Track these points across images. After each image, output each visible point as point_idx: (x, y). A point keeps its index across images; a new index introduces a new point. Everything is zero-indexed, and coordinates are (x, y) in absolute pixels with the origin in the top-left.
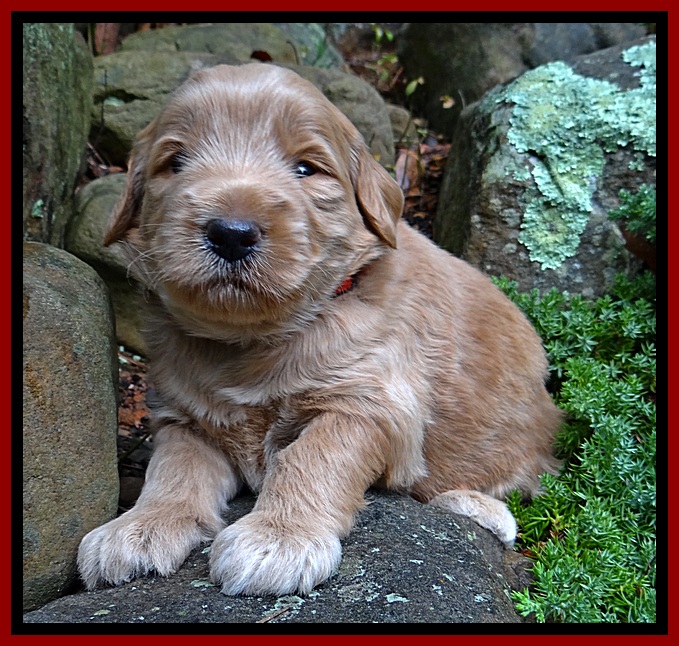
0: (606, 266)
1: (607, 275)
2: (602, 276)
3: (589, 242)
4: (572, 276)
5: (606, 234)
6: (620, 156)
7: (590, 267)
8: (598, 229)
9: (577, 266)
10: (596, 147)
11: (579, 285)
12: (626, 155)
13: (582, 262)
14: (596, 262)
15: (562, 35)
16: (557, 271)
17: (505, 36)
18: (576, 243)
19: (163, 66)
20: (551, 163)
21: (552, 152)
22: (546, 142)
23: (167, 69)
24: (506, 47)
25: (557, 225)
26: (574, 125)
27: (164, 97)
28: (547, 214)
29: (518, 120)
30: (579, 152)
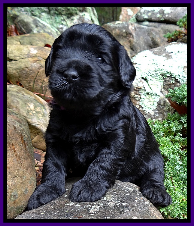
0: (165, 111)
1: (165, 114)
2: (164, 114)
3: (160, 105)
4: (155, 114)
5: (165, 102)
6: (168, 79)
7: (160, 112)
8: (163, 101)
9: (157, 112)
10: (161, 76)
11: (158, 117)
12: (169, 79)
13: (158, 110)
14: (162, 110)
15: (142, 40)
16: (151, 113)
17: (125, 40)
18: (156, 104)
19: (21, 50)
20: (149, 82)
21: (148, 78)
22: (147, 75)
23: (23, 51)
24: (125, 44)
25: (151, 99)
26: (155, 70)
27: (22, 60)
28: (148, 96)
29: (138, 68)
30: (156, 78)
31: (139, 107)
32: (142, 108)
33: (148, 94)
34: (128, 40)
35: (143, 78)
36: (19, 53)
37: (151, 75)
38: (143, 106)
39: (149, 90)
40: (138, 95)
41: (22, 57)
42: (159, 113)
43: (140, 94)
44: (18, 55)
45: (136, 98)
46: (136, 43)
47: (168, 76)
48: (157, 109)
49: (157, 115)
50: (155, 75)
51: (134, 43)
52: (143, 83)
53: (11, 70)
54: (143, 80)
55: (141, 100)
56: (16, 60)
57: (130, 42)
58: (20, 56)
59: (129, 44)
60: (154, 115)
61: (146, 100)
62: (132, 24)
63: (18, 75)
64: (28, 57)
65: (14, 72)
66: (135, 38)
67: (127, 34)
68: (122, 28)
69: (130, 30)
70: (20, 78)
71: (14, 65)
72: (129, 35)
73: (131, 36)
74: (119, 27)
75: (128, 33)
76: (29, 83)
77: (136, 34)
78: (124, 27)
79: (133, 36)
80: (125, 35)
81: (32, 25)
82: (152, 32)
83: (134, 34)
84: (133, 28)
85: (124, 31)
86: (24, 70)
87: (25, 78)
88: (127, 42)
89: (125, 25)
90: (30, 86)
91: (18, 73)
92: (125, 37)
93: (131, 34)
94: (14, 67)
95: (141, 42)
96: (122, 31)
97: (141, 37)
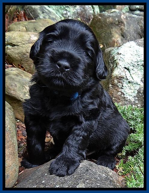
2: (143, 101)
3: (140, 92)
7: (140, 99)
8: (142, 89)
9: (137, 98)
10: (142, 67)
14: (141, 97)
15: (132, 28)
16: (132, 100)
17: (117, 28)
18: (136, 92)
19: (23, 36)
20: (130, 71)
21: (131, 68)
22: (129, 65)
23: (24, 37)
24: (117, 31)
25: (132, 87)
26: (137, 61)
27: (23, 45)
28: (129, 85)
29: (122, 59)
30: (138, 68)
31: (121, 94)
32: (124, 94)
33: (129, 82)
34: (120, 28)
35: (125, 68)
36: (21, 39)
37: (133, 65)
38: (125, 93)
39: (130, 79)
40: (120, 84)
41: (24, 43)
42: (138, 100)
43: (122, 82)
44: (20, 41)
45: (119, 86)
46: (127, 30)
48: (137, 96)
49: (137, 102)
50: (137, 65)
51: (125, 31)
52: (125, 72)
53: (14, 54)
54: (126, 70)
55: (123, 88)
56: (18, 46)
57: (121, 29)
58: (21, 42)
59: (121, 32)
60: (134, 102)
61: (128, 88)
62: (124, 14)
63: (20, 59)
64: (29, 43)
65: (16, 56)
66: (126, 26)
67: (119, 23)
68: (115, 17)
69: (122, 20)
70: (21, 62)
71: (16, 49)
72: (121, 24)
73: (123, 24)
74: (112, 16)
75: (120, 21)
76: (30, 66)
77: (127, 23)
78: (117, 16)
79: (124, 25)
80: (117, 23)
81: (39, 11)
82: (141, 21)
83: (125, 23)
84: (125, 17)
85: (117, 19)
86: (25, 54)
87: (26, 62)
88: (119, 29)
89: (118, 14)
90: (31, 68)
91: (20, 57)
92: (117, 25)
93: (122, 22)
94: (17, 51)
95: (132, 30)
96: (115, 20)
97: (132, 25)
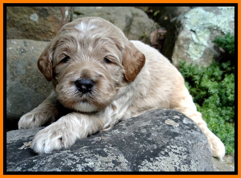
4: (201, 62)
6: (214, 32)
10: (208, 30)
16: (197, 61)
18: (202, 53)
20: (197, 34)
21: (197, 31)
28: (195, 46)
30: (204, 31)
31: (187, 55)
38: (190, 54)
39: (197, 41)
40: (186, 45)
42: (204, 61)
45: (184, 47)
47: (215, 29)
48: (202, 57)
54: (192, 32)
55: (188, 49)
61: (193, 49)
